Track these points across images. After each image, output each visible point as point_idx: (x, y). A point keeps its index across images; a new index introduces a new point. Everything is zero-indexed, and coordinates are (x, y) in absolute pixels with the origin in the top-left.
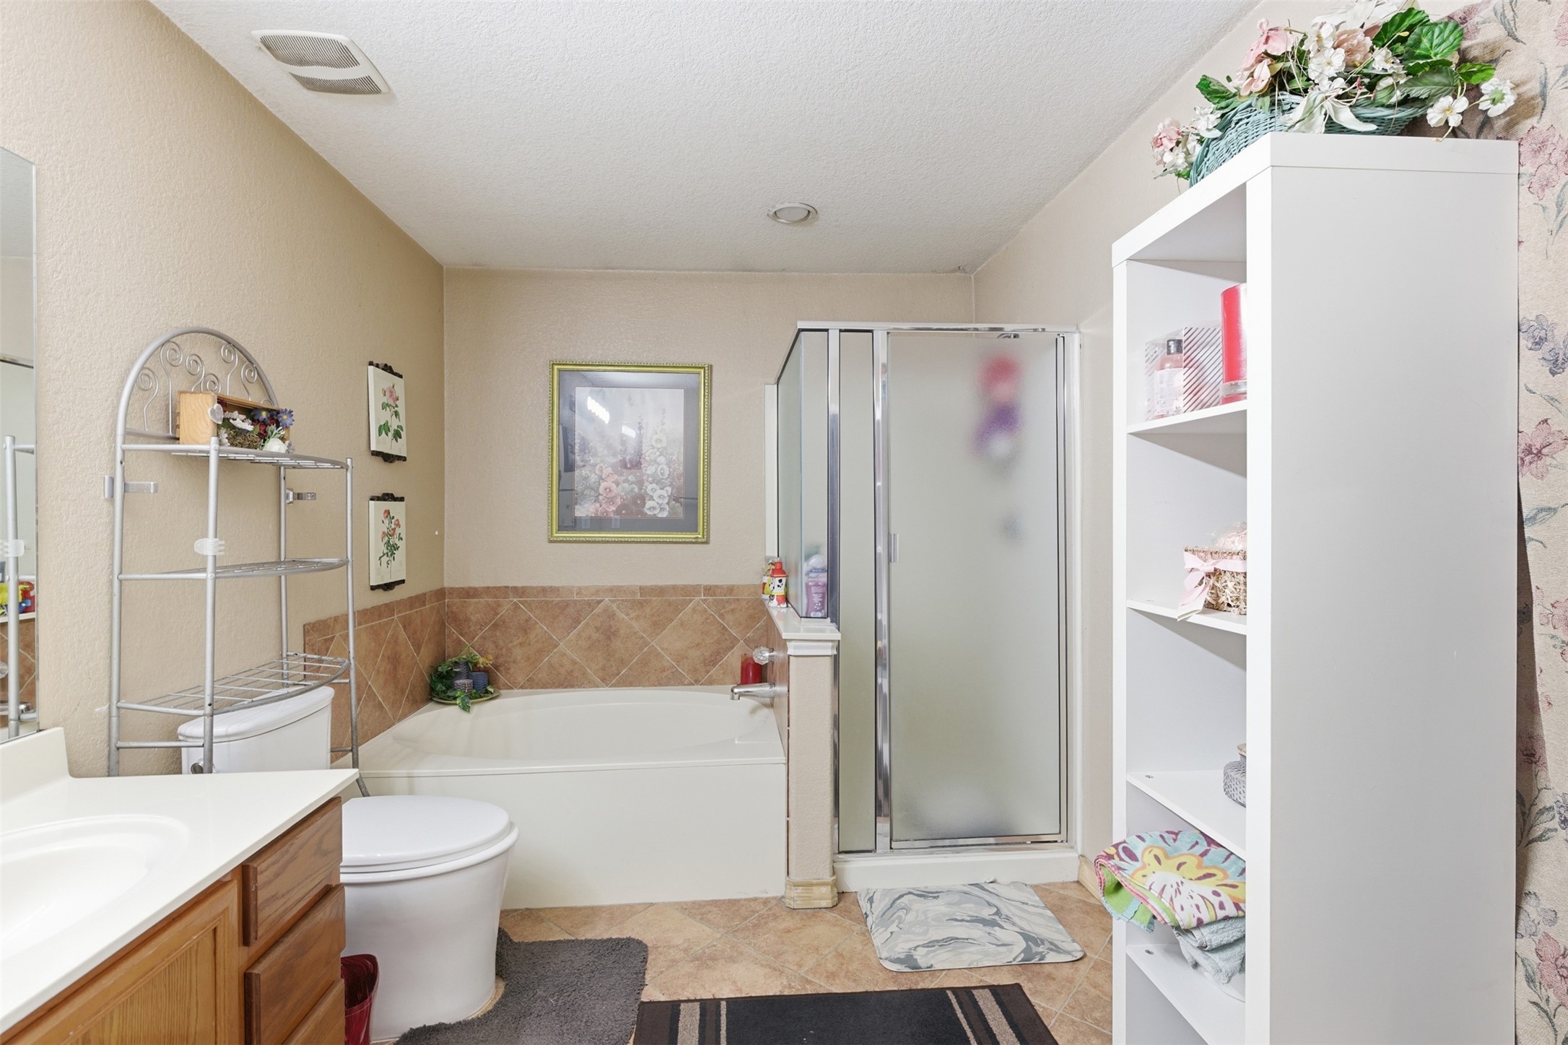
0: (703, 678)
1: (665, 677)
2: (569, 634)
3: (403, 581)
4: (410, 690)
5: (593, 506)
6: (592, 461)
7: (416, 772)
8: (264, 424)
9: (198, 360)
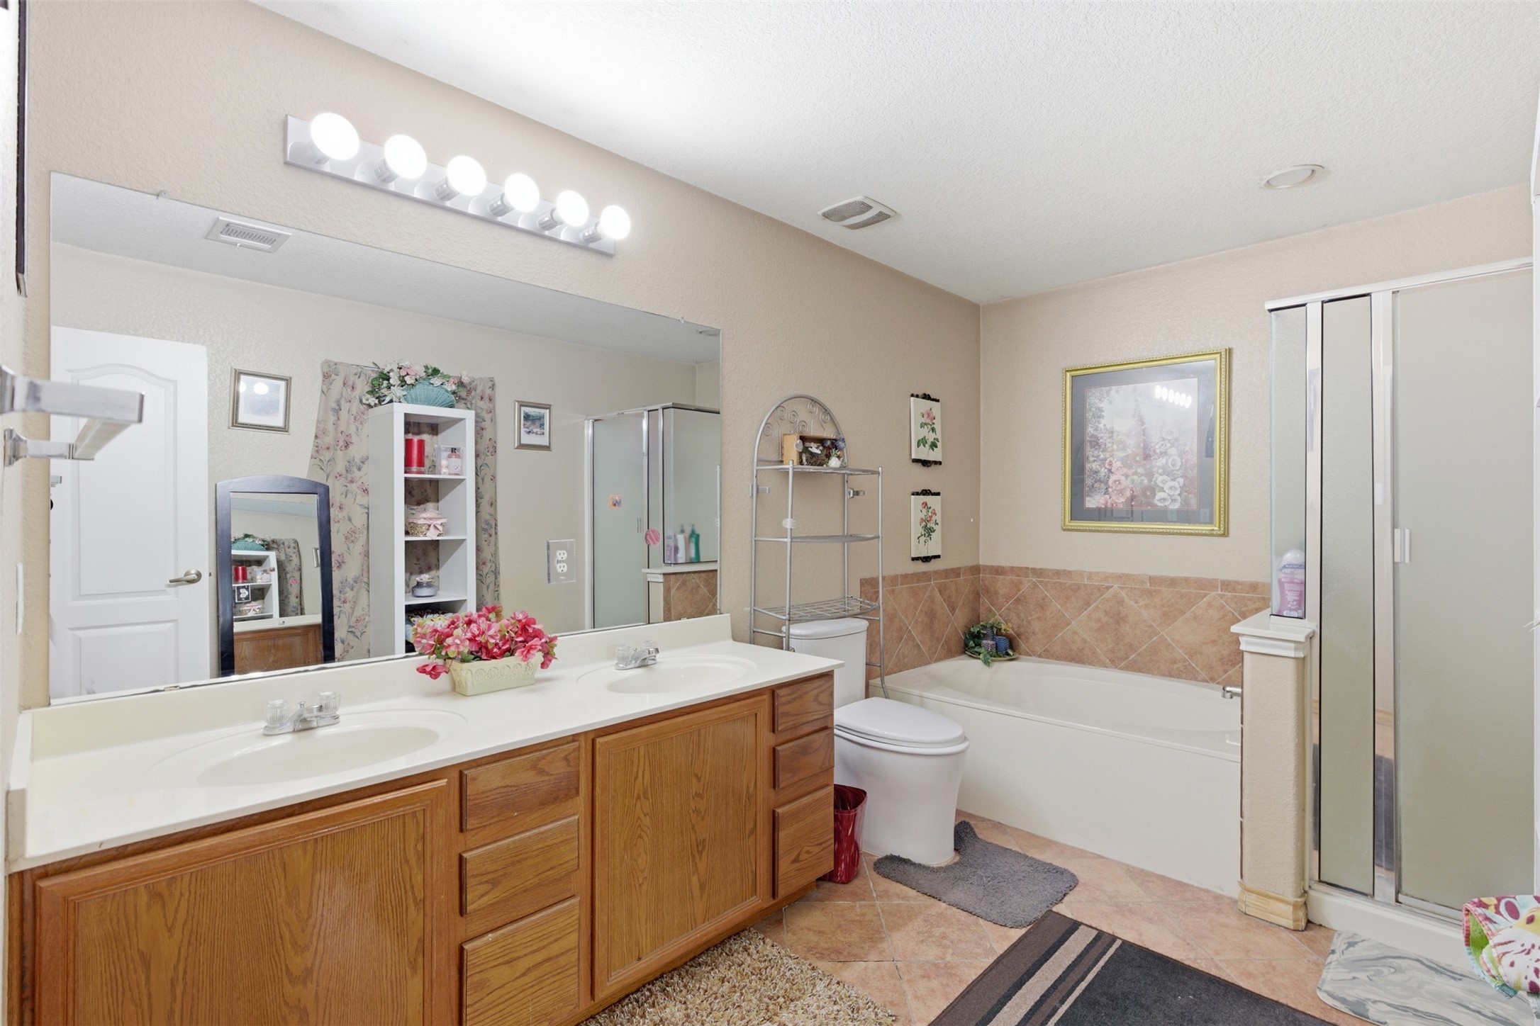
0: (1220, 677)
1: (1177, 669)
2: (1080, 614)
3: (938, 557)
4: (945, 641)
5: (1103, 498)
6: (1102, 456)
7: (926, 694)
8: (829, 448)
9: (795, 414)
